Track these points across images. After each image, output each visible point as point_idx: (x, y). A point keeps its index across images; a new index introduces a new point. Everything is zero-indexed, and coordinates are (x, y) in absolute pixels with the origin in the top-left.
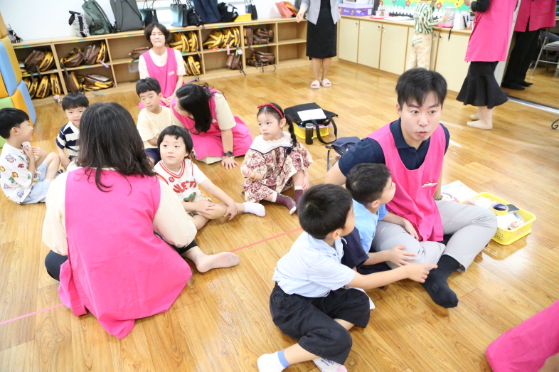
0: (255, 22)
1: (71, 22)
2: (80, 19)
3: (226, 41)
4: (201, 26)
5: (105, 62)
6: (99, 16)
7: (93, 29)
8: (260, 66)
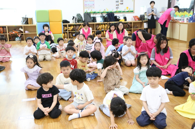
0: (126, 22)
1: (73, 19)
2: (76, 18)
4: (109, 22)
7: (78, 21)
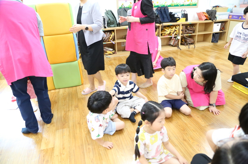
0: (187, 23)
2: (104, 19)
3: (172, 32)
4: (161, 24)
5: (113, 41)
6: (113, 18)
7: (109, 24)
8: (187, 45)
